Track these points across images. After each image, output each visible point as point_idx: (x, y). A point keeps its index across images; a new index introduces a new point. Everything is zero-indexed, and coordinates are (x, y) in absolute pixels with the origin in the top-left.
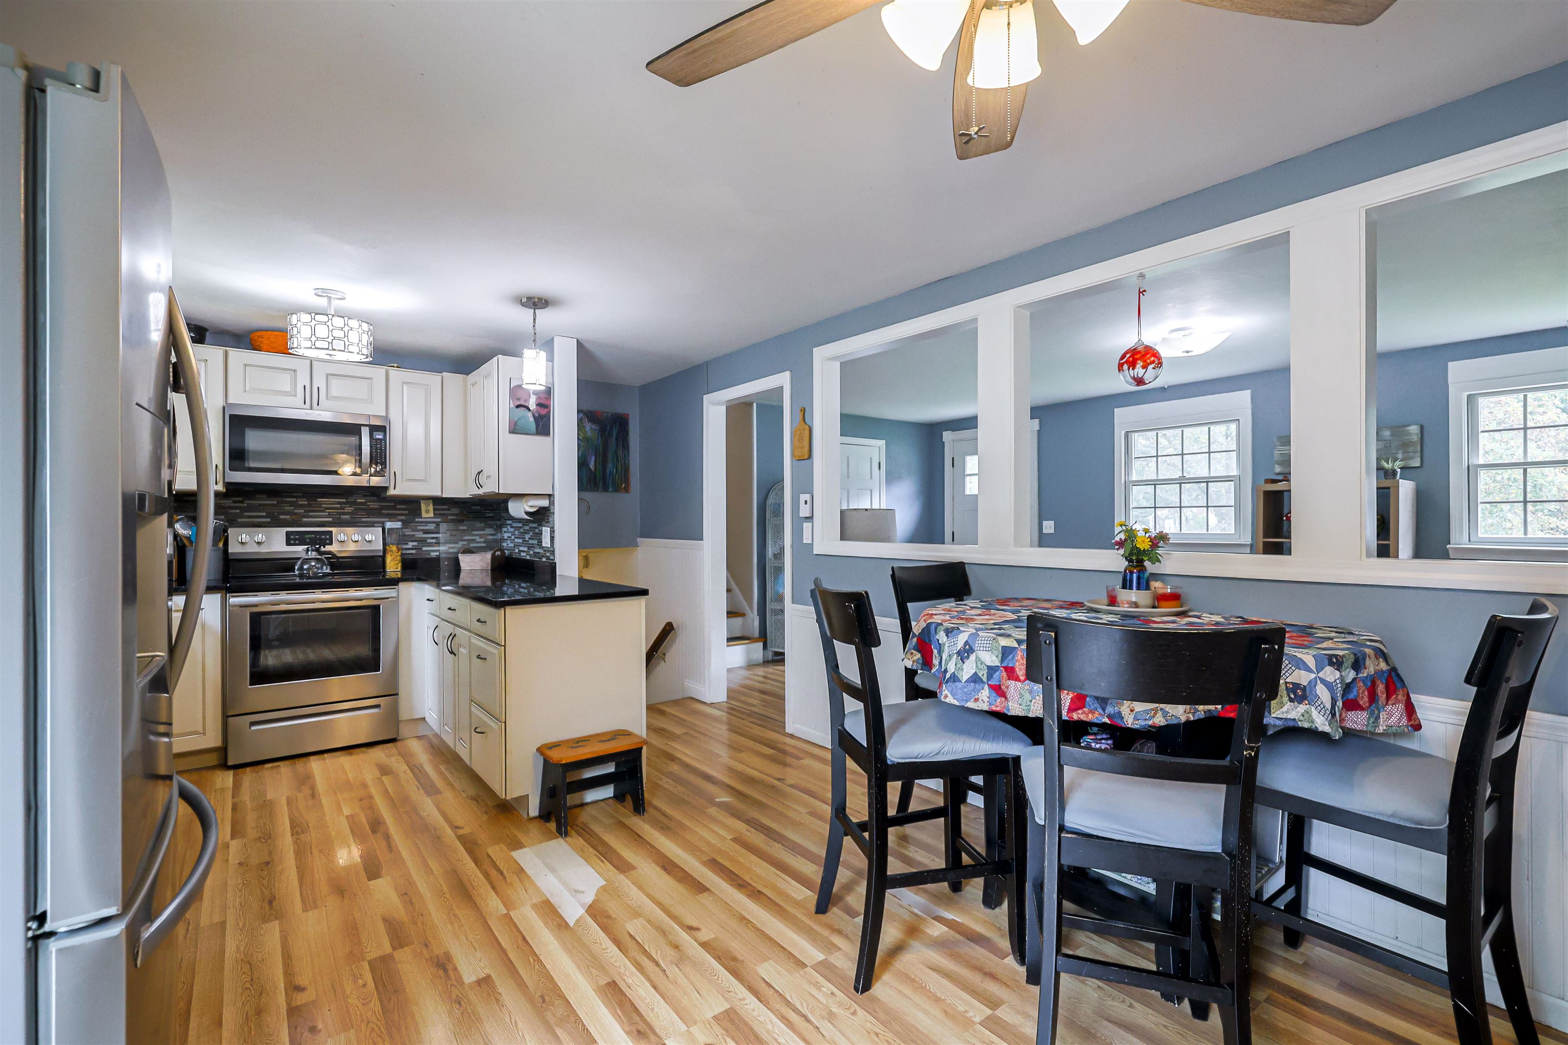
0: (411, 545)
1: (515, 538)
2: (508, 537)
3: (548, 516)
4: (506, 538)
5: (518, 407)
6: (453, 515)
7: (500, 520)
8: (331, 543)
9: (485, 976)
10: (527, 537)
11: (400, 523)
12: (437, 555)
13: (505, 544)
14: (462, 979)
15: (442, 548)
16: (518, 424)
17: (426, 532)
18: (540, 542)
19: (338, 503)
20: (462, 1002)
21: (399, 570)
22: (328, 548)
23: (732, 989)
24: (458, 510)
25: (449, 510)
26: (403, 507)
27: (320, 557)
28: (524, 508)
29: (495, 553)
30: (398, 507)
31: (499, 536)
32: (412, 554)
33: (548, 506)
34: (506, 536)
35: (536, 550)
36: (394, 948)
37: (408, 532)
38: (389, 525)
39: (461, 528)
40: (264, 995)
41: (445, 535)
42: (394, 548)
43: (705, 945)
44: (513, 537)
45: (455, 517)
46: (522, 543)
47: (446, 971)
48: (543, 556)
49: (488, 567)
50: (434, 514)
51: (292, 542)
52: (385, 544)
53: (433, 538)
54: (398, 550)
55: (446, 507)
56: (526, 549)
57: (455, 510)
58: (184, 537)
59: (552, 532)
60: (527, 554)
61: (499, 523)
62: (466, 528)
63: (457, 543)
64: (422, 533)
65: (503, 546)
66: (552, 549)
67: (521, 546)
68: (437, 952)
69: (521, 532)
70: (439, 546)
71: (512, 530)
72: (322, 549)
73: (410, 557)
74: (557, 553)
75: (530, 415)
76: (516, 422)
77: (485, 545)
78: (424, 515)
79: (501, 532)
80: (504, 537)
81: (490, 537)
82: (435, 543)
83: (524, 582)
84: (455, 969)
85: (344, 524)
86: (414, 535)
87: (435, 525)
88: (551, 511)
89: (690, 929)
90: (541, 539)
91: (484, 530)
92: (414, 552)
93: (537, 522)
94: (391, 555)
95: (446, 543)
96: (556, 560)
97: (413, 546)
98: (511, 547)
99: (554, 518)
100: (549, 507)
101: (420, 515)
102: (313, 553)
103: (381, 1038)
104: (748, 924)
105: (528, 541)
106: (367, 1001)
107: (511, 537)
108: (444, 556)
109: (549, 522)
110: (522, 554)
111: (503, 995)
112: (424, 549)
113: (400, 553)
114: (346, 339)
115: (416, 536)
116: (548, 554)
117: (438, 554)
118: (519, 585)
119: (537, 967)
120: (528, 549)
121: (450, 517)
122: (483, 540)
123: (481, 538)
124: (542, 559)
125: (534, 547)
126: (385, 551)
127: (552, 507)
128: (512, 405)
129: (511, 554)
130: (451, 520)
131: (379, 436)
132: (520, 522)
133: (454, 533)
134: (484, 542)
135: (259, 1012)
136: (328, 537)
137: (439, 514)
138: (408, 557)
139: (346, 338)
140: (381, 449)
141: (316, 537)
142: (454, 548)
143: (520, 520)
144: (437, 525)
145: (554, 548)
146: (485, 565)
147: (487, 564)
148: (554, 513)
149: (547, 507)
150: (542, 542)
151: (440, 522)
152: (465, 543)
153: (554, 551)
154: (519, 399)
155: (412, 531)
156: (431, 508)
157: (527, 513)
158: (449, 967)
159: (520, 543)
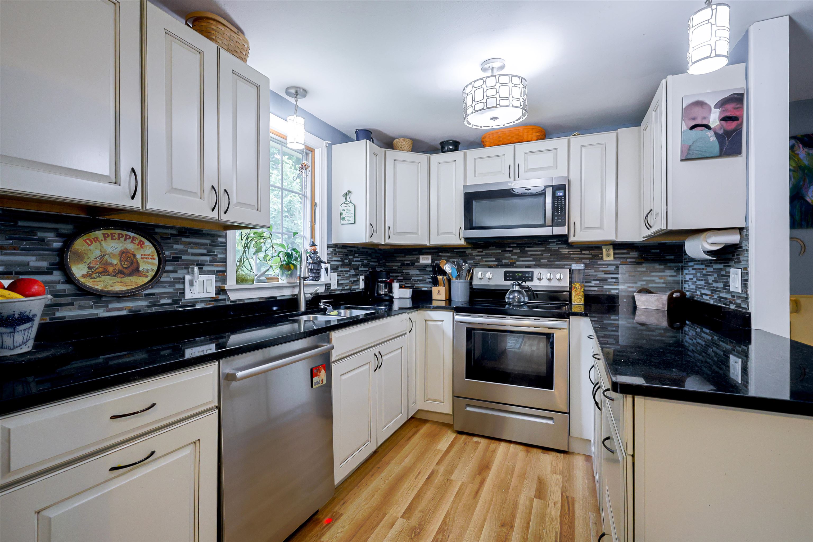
0: (593, 283)
1: (697, 279)
2: (690, 279)
3: (738, 255)
4: (687, 279)
5: (692, 128)
6: (631, 258)
7: (682, 262)
8: (532, 280)
10: (710, 279)
11: (582, 265)
12: (617, 293)
13: (686, 286)
15: (621, 287)
16: (693, 148)
17: (606, 273)
18: (727, 286)
19: (540, 251)
21: (582, 303)
22: (528, 284)
24: (637, 253)
25: (629, 254)
26: (587, 252)
27: (521, 290)
28: (703, 247)
29: (672, 294)
30: (583, 252)
31: (680, 278)
32: (595, 291)
33: (738, 242)
34: (687, 277)
35: (722, 295)
37: (592, 272)
38: (574, 267)
39: (639, 269)
41: (624, 276)
42: (578, 285)
44: (695, 279)
45: (633, 260)
46: (705, 286)
48: (731, 303)
49: (664, 308)
50: (614, 258)
51: (508, 278)
52: (571, 283)
53: (613, 278)
54: (581, 287)
55: (625, 251)
56: (709, 292)
57: (634, 253)
58: (449, 274)
59: (745, 273)
60: (710, 298)
61: (680, 265)
62: (644, 269)
63: (636, 283)
64: (603, 273)
65: (685, 288)
66: (745, 296)
67: (704, 289)
69: (704, 275)
70: (618, 285)
71: (694, 272)
72: (524, 284)
73: (593, 293)
74: (752, 301)
75: (710, 134)
76: (690, 146)
77: (664, 285)
78: (605, 258)
79: (682, 274)
80: (685, 278)
81: (669, 278)
82: (615, 282)
83: (706, 328)
85: (543, 266)
86: (596, 275)
87: (614, 267)
88: (744, 248)
90: (728, 282)
91: (664, 272)
92: (596, 289)
93: (724, 263)
94: (576, 291)
95: (624, 283)
96: (752, 310)
97: (595, 284)
98: (692, 289)
99: (747, 257)
100: (740, 243)
101: (602, 258)
102: (517, 287)
105: (712, 284)
107: (692, 279)
108: (623, 294)
109: (740, 262)
110: (705, 297)
112: (605, 287)
113: (582, 290)
114: (497, 96)
115: (599, 276)
116: (738, 301)
117: (617, 291)
118: (702, 331)
120: (712, 293)
121: (628, 260)
122: (662, 281)
123: (660, 279)
124: (729, 305)
125: (719, 291)
126: (571, 288)
127: (744, 244)
128: (685, 128)
129: (692, 296)
130: (630, 262)
131: (560, 194)
132: (702, 264)
133: (633, 274)
134: (663, 283)
136: (530, 275)
137: (618, 257)
138: (590, 293)
139: (498, 94)
140: (561, 204)
141: (522, 275)
142: (632, 287)
143: (702, 261)
144: (616, 267)
145: (747, 295)
146: (661, 306)
147: (663, 304)
148: (747, 250)
149: (737, 244)
150: (729, 286)
151: (620, 264)
152: (644, 283)
153: (747, 298)
154: (694, 119)
155: (595, 272)
156: (611, 252)
157: (709, 253)
159: (702, 285)
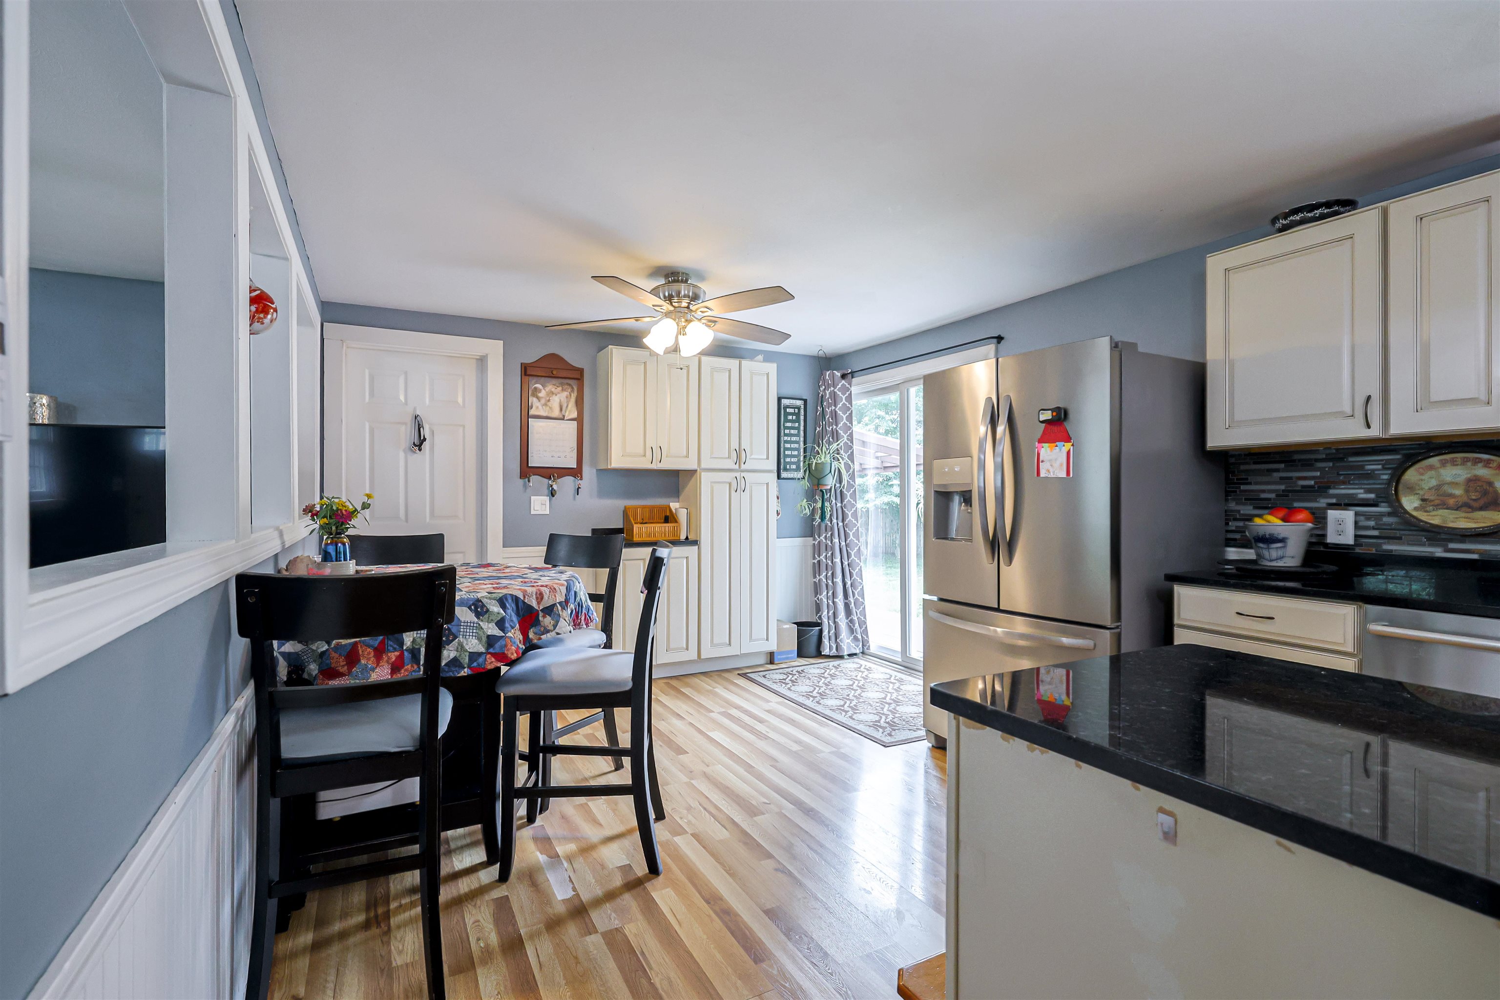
23: (751, 827)
43: (770, 856)
104: (728, 869)
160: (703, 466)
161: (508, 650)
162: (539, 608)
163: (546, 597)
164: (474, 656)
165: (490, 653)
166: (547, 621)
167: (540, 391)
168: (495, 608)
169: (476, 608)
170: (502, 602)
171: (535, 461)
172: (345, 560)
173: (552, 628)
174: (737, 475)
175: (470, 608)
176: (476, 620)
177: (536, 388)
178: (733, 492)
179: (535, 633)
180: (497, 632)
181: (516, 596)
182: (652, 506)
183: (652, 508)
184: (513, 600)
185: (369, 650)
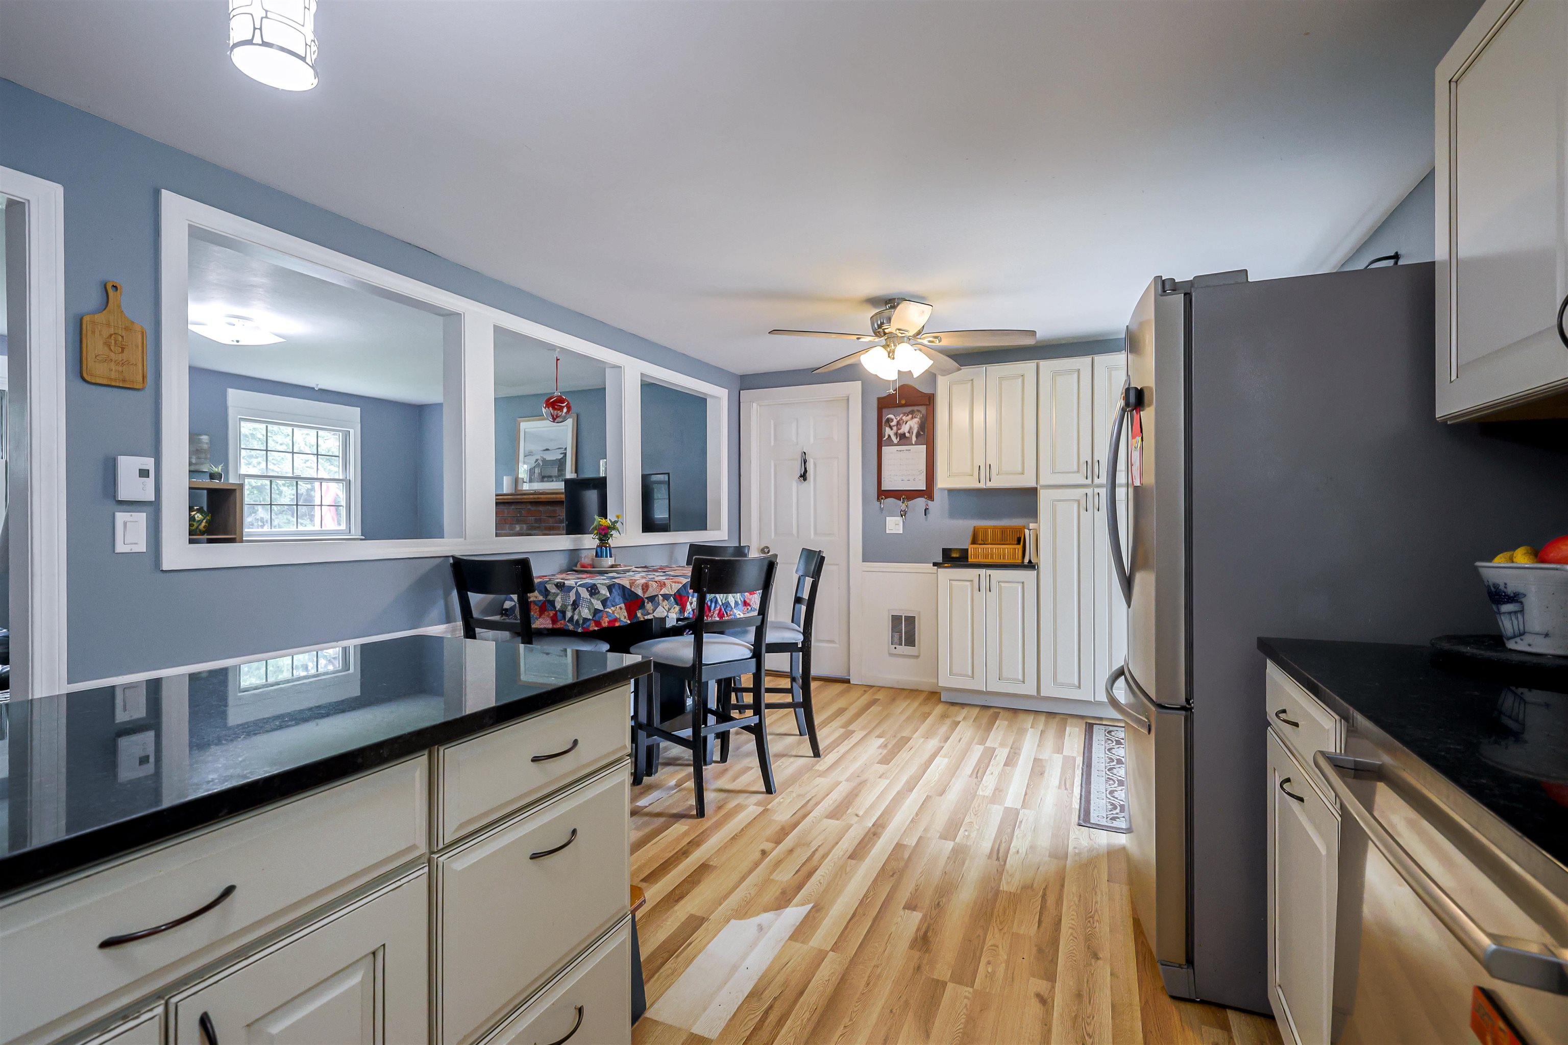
9: (906, 910)
14: (921, 919)
20: (936, 903)
36: (944, 984)
40: (1073, 1014)
47: (926, 933)
68: (916, 954)
84: (918, 929)
89: (764, 853)
103: (998, 915)
106: (993, 948)
111: (910, 891)
119: (872, 893)
135: (1079, 995)
158: (921, 933)
160: (1042, 482)
161: (602, 620)
162: (644, 596)
163: (650, 589)
164: (586, 620)
165: (594, 620)
166: (649, 606)
167: (892, 420)
168: (604, 592)
169: (591, 590)
170: (610, 588)
171: (885, 487)
172: (606, 557)
173: (652, 612)
174: (1089, 491)
175: (587, 589)
176: (589, 597)
177: (888, 419)
178: (1083, 512)
179: (642, 614)
180: (600, 607)
181: (623, 585)
182: (1005, 526)
183: (1004, 530)
184: (619, 588)
185: (536, 607)
